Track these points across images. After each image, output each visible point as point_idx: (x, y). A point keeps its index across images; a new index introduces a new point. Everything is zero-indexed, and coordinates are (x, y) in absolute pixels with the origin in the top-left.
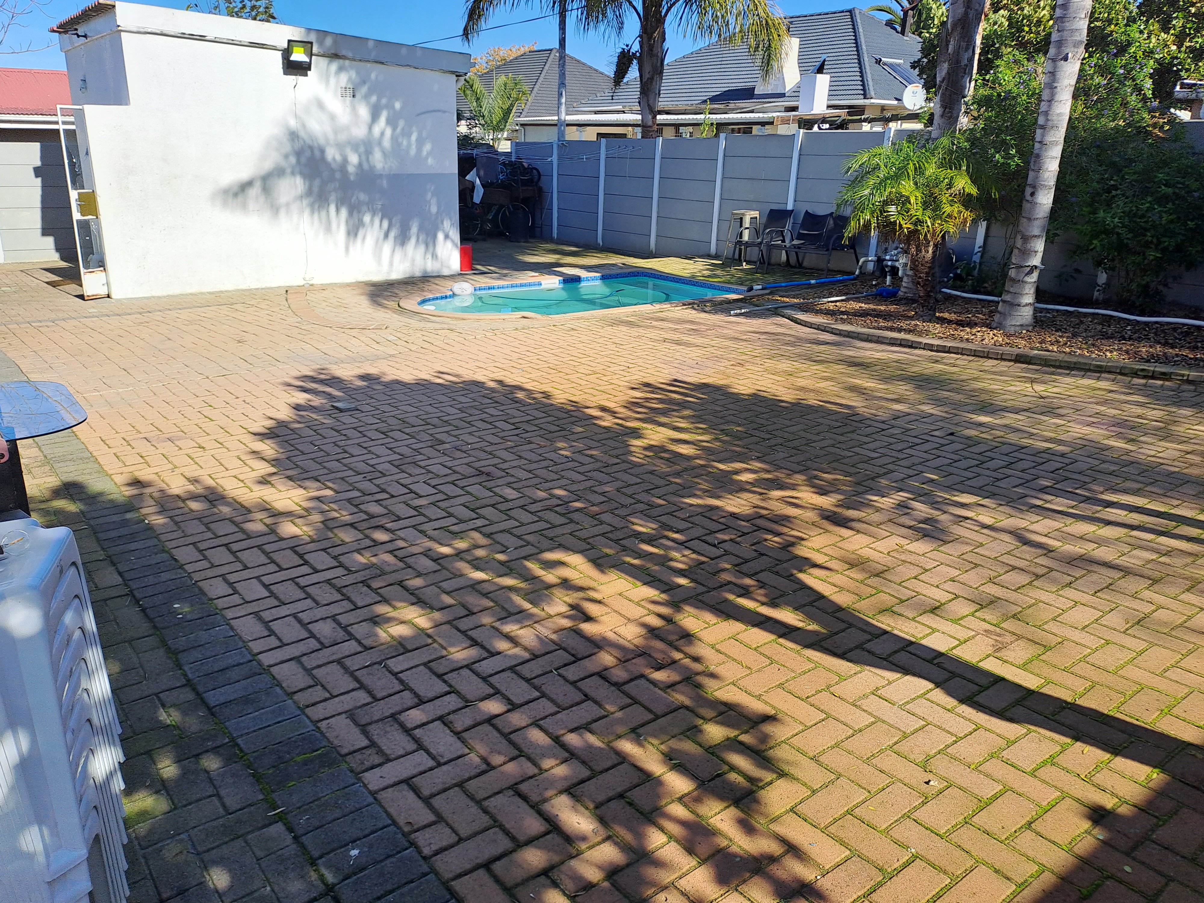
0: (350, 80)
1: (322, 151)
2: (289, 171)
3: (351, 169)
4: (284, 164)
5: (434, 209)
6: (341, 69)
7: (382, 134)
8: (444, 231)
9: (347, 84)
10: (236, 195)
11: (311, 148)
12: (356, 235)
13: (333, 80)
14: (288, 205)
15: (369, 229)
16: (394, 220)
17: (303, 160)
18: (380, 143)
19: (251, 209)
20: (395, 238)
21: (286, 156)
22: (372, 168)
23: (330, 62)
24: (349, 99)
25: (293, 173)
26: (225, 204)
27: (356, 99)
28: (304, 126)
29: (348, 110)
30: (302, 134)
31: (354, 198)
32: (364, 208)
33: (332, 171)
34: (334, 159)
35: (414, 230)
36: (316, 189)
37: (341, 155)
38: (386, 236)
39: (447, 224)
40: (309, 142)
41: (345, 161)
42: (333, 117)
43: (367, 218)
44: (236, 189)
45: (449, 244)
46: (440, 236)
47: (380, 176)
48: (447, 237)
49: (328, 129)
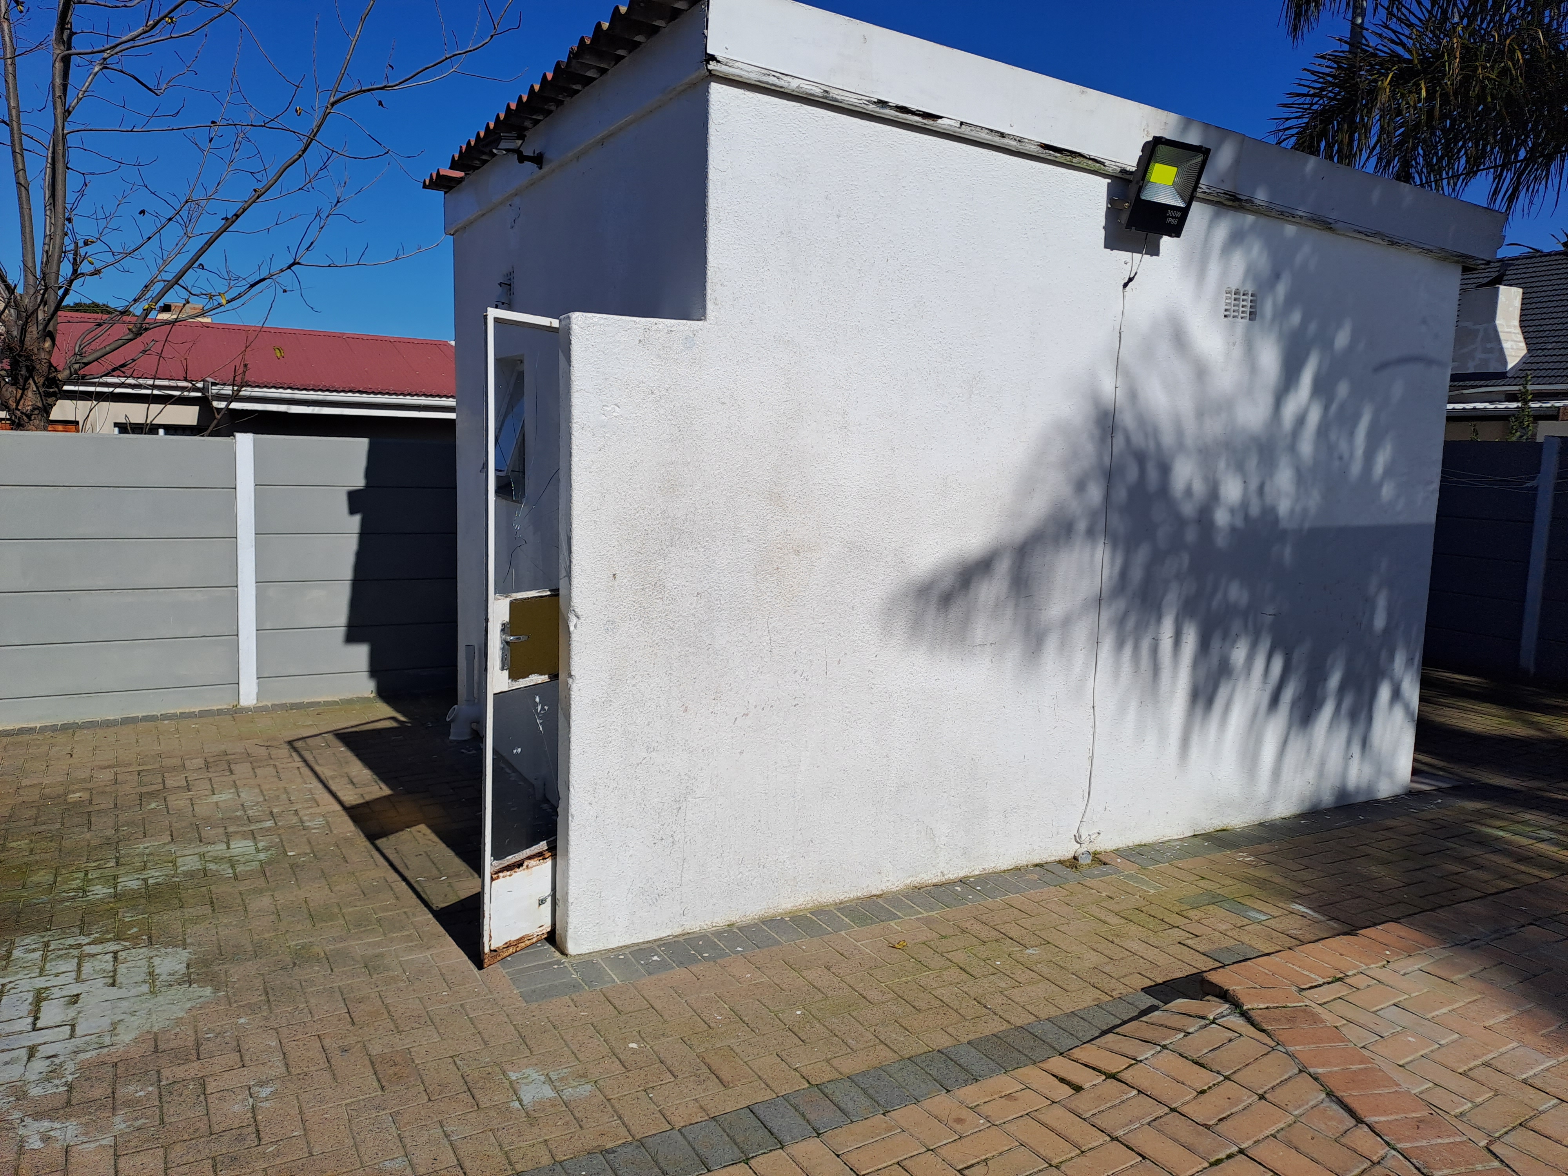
0: (1249, 271)
1: (1165, 469)
2: (1082, 526)
3: (1222, 518)
4: (1075, 507)
5: (1380, 622)
6: (1236, 238)
7: (1301, 421)
8: (1392, 679)
9: (1244, 281)
10: (946, 600)
11: (1141, 458)
12: (1210, 702)
13: (1214, 269)
14: (1067, 622)
15: (1240, 684)
16: (1296, 656)
17: (1121, 494)
18: (1292, 448)
19: (978, 641)
20: (1294, 704)
21: (1080, 486)
22: (1269, 513)
23: (1216, 217)
24: (1242, 324)
25: (1090, 533)
26: (916, 627)
27: (1257, 323)
28: (1133, 395)
29: (1237, 352)
30: (1127, 419)
31: (1219, 596)
32: (1236, 625)
33: (1180, 522)
34: (1188, 492)
35: (1334, 681)
36: (1137, 574)
37: (1206, 479)
38: (1275, 701)
39: (1399, 661)
40: (1138, 440)
41: (1214, 495)
42: (1201, 372)
43: (1239, 654)
44: (947, 583)
45: (1399, 713)
46: (1384, 693)
47: (1282, 535)
48: (1396, 694)
49: (1186, 405)
